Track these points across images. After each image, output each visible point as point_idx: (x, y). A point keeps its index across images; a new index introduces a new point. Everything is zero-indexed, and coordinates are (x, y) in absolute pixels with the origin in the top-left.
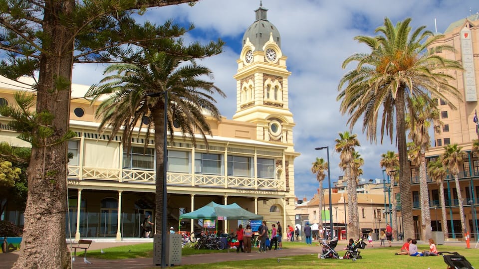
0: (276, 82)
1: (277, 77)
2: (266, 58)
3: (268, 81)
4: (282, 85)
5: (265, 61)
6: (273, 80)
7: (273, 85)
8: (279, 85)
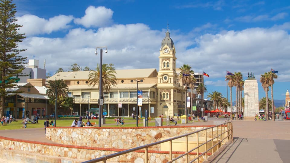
0: (168, 61)
1: (168, 59)
2: (164, 52)
3: (164, 61)
4: (170, 61)
5: (163, 54)
6: (166, 60)
7: (166, 62)
8: (169, 62)
